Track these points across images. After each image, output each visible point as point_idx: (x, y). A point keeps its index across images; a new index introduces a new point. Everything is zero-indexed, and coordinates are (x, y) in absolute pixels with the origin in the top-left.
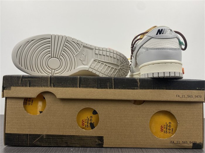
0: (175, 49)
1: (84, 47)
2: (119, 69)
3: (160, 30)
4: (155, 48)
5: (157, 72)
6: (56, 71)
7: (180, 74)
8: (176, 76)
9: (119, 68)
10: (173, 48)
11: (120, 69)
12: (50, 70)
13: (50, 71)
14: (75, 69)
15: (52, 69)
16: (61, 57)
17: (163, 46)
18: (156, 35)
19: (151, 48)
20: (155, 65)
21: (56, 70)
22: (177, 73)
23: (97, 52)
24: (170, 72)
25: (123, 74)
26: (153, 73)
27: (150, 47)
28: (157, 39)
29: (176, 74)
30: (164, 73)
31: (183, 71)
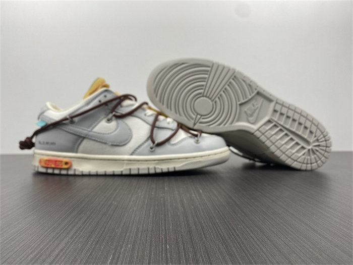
1: (258, 93)
2: (309, 150)
6: (203, 119)
9: (310, 147)
11: (311, 151)
12: (194, 115)
13: (194, 117)
14: (233, 125)
15: (198, 114)
16: (217, 99)
21: (203, 117)
23: (278, 108)
25: (313, 161)
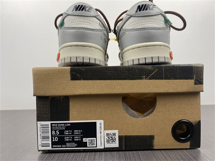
0: (159, 29)
3: (140, 6)
4: (134, 29)
5: (137, 58)
7: (166, 59)
8: (159, 61)
10: (157, 27)
17: (144, 25)
18: (136, 12)
19: (131, 29)
20: (135, 49)
22: (162, 58)
24: (152, 58)
26: (133, 60)
27: (129, 28)
28: (137, 18)
29: (160, 59)
30: (145, 58)
31: (171, 54)
